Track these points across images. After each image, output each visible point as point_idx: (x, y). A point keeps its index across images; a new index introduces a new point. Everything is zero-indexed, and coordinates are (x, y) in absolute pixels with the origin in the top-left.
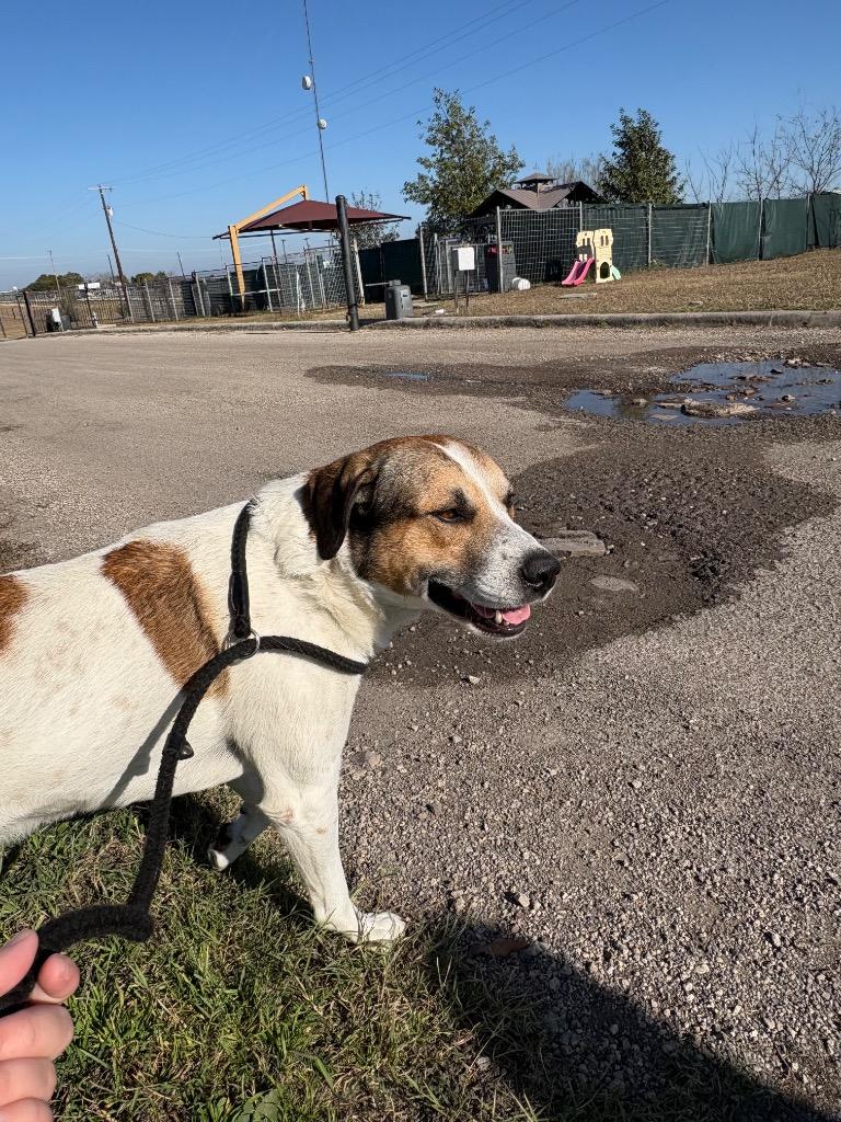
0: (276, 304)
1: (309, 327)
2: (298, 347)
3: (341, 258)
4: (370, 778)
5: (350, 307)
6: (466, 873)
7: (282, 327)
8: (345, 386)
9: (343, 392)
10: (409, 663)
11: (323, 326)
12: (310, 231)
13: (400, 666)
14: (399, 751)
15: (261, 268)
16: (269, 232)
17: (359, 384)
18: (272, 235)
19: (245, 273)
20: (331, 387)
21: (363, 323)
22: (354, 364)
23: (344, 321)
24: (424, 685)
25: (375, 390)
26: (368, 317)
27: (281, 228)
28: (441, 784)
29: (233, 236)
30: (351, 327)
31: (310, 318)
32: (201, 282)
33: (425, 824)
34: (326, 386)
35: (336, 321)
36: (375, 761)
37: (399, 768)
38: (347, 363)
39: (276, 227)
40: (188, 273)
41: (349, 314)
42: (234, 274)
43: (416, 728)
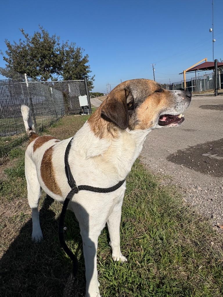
0: (194, 90)
1: (203, 96)
2: (198, 101)
3: (214, 76)
4: (198, 191)
5: (215, 90)
6: (218, 213)
7: (195, 96)
8: (210, 110)
9: (209, 111)
10: (213, 171)
11: (207, 95)
12: (207, 70)
13: (211, 172)
14: (206, 188)
15: (191, 81)
16: (195, 71)
17: (214, 109)
18: (195, 72)
19: (186, 82)
20: (206, 110)
21: (219, 94)
22: (214, 104)
23: (213, 94)
24: (216, 176)
25: (219, 111)
26: (221, 92)
27: (198, 70)
28: (215, 196)
29: (185, 73)
30: (215, 95)
31: (203, 93)
32: (175, 85)
33: (210, 202)
34: (205, 110)
35: (211, 94)
36: (199, 188)
37: (205, 191)
38: (212, 104)
39: (197, 70)
40: (171, 83)
41: (215, 91)
42: (184, 83)
43: (212, 184)
